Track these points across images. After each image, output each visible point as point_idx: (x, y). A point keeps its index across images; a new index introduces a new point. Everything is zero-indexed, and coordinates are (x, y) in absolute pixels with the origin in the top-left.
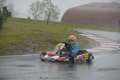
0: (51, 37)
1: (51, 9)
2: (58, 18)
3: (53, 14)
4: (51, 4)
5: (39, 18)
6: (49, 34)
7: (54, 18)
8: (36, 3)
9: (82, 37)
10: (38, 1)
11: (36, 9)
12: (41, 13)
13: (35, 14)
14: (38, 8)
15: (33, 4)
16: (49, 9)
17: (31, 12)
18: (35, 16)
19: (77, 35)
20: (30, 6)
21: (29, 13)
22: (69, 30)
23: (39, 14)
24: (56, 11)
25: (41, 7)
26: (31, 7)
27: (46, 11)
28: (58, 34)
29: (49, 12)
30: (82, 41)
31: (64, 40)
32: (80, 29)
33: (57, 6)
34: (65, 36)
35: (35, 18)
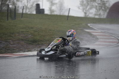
1: (102, 4)
3: (103, 8)
5: (89, 14)
7: (104, 13)
11: (86, 5)
12: (91, 8)
13: (85, 9)
14: (88, 4)
16: (99, 4)
17: (81, 8)
18: (85, 11)
21: (79, 9)
23: (89, 9)
24: (107, 5)
26: (81, 3)
27: (96, 6)
29: (99, 6)
35: (85, 13)
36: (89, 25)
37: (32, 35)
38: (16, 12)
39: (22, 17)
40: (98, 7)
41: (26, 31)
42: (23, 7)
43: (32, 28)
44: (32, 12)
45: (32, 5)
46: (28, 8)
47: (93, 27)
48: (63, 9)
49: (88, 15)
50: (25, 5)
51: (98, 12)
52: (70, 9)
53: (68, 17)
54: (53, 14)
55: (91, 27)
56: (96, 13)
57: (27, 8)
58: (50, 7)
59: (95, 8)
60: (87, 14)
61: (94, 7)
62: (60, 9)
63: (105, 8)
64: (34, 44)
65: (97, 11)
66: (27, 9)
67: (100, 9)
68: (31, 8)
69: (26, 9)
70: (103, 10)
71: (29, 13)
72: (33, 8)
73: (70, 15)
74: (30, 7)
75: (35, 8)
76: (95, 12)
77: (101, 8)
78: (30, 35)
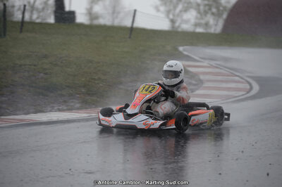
3: (214, 10)
5: (181, 23)
7: (217, 20)
12: (186, 10)
13: (172, 12)
17: (162, 8)
18: (171, 16)
23: (181, 11)
27: (198, 5)
29: (206, 5)
35: (173, 21)
36: (181, 49)
37: (46, 74)
38: (8, 19)
39: (21, 32)
40: (202, 8)
41: (30, 65)
42: (25, 6)
43: (45, 57)
44: (45, 19)
45: (46, 3)
46: (37, 9)
47: (189, 55)
48: (119, 13)
49: (179, 27)
50: (29, 3)
51: (202, 19)
52: (135, 11)
53: (132, 31)
54: (96, 22)
55: (185, 53)
56: (197, 21)
57: (33, 8)
58: (88, 7)
59: (195, 9)
60: (177, 24)
61: (191, 7)
62: (114, 13)
63: (218, 8)
64: (52, 94)
65: (199, 15)
66: (35, 12)
67: (206, 13)
68: (43, 9)
69: (32, 12)
70: (213, 14)
71: (38, 21)
72: (48, 10)
73: (136, 25)
74: (40, 7)
75: (54, 9)
76: (197, 18)
77: (210, 9)
78: (42, 75)
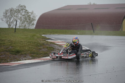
0: (12, 46)
2: (33, 24)
4: (26, 11)
6: (10, 44)
8: (9, 10)
9: (49, 43)
10: (12, 8)
11: (10, 17)
13: (9, 21)
14: (11, 15)
15: (7, 11)
16: (23, 15)
17: (4, 19)
18: (8, 23)
19: (44, 41)
20: (4, 14)
21: (3, 20)
22: (37, 36)
23: (13, 21)
24: (31, 17)
25: (14, 13)
27: (21, 18)
28: (22, 42)
30: (47, 48)
31: (27, 48)
32: (50, 34)
33: (33, 11)
34: (29, 44)
60: (11, 26)
